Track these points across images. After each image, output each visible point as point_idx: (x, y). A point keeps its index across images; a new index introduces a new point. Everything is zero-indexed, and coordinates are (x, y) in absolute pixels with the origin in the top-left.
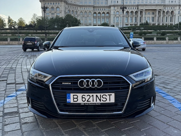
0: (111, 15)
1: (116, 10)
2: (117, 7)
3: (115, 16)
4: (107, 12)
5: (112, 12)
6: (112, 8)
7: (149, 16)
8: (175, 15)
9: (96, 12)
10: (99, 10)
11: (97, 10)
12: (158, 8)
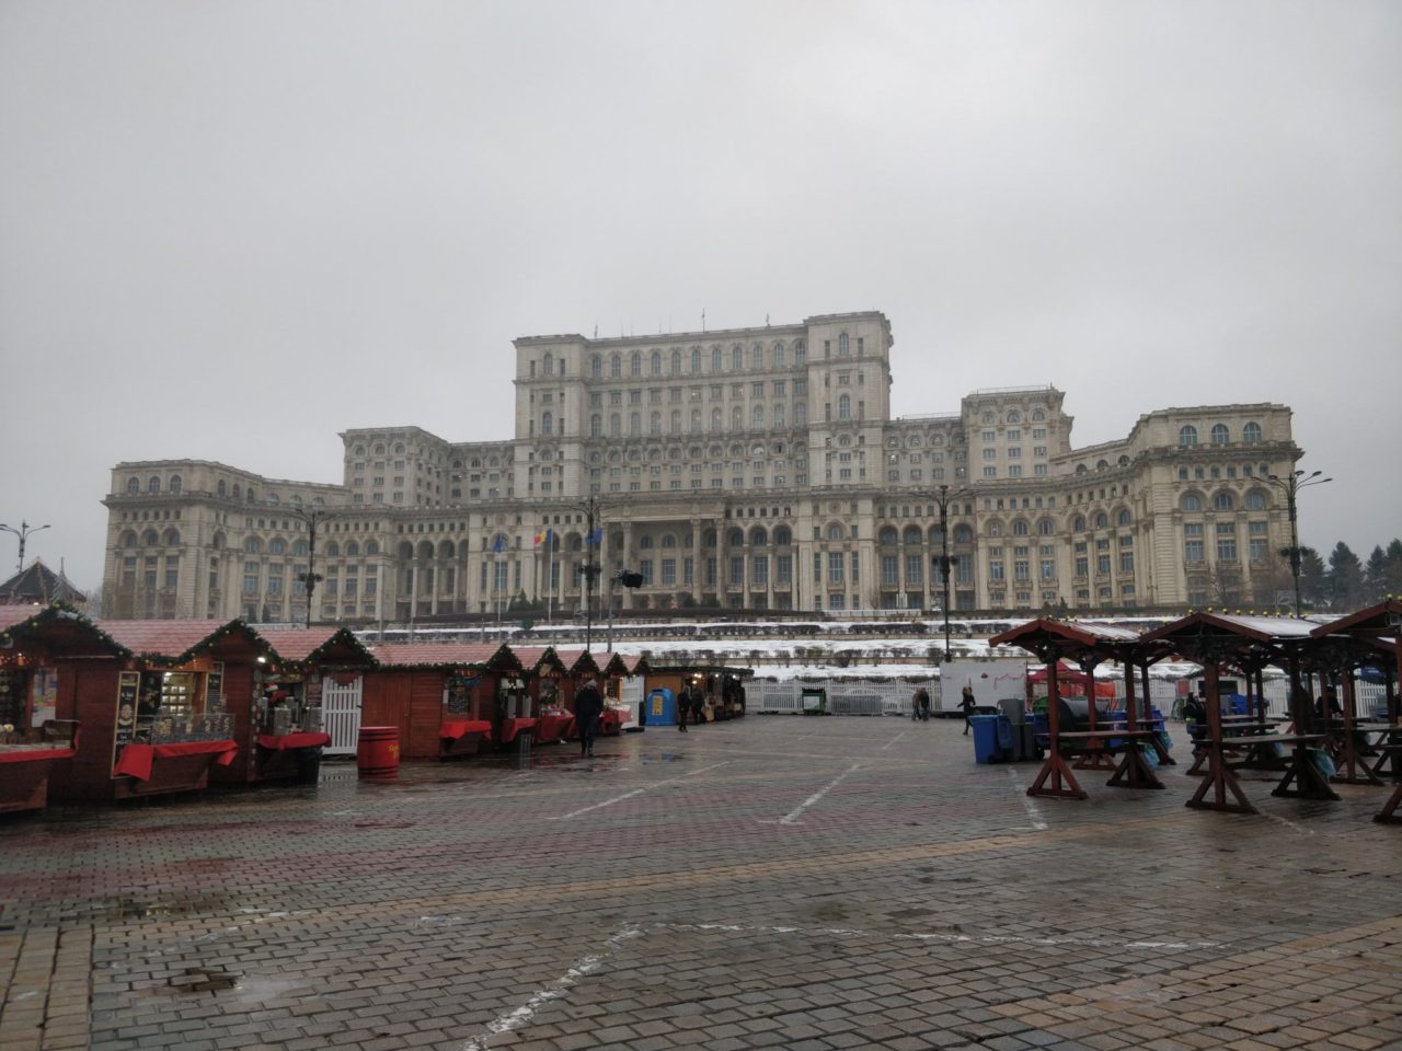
0: (470, 556)
1: (490, 532)
2: (495, 516)
3: (491, 557)
4: (463, 537)
5: (475, 540)
6: (475, 521)
7: (668, 553)
8: (798, 548)
9: (410, 538)
10: (426, 529)
11: (416, 530)
12: (694, 514)
